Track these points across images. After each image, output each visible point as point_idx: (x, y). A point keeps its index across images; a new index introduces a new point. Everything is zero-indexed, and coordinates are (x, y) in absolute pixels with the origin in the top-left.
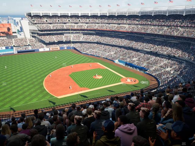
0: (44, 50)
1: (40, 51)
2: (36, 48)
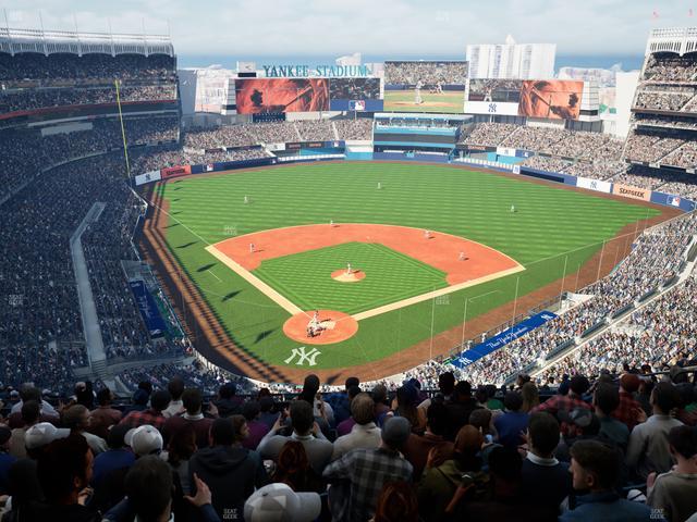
0: (594, 185)
1: (578, 185)
2: (573, 174)
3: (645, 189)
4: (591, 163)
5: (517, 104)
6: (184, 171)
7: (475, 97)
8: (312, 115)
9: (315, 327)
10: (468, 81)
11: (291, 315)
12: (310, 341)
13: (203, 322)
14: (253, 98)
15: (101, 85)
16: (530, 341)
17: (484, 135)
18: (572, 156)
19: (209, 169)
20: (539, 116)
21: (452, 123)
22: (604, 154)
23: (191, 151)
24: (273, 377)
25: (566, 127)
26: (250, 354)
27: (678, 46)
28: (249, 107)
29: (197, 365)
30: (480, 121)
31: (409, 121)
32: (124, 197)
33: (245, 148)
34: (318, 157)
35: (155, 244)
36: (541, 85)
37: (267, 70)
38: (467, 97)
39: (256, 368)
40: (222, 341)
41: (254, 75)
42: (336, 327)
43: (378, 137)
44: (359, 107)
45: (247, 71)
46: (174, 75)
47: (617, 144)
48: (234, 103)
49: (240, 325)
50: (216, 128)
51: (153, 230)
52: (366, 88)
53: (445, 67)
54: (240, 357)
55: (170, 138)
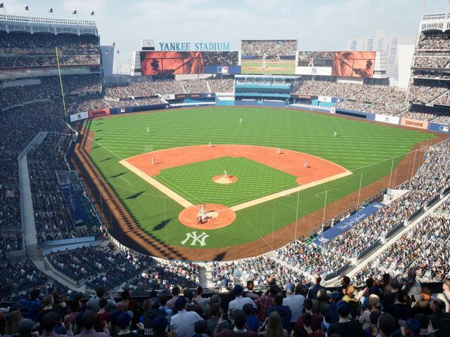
0: (387, 119)
1: (376, 119)
2: (372, 112)
3: (423, 121)
4: (384, 105)
5: (331, 68)
6: (104, 112)
7: (302, 63)
8: (193, 77)
9: (204, 217)
10: (297, 53)
11: (184, 208)
12: (200, 227)
13: (117, 214)
14: (152, 64)
15: (47, 54)
16: (370, 224)
17: (309, 88)
18: (371, 101)
19: (122, 111)
20: (346, 75)
21: (287, 81)
22: (392, 99)
23: (110, 99)
24: (173, 255)
25: (364, 83)
26: (154, 238)
27: (441, 25)
28: (150, 71)
29: (112, 246)
30: (306, 80)
31: (258, 80)
32: (62, 128)
33: (148, 98)
34: (198, 104)
35: (82, 160)
36: (347, 55)
37: (162, 46)
38: (297, 63)
39: (158, 249)
40: (131, 228)
41: (153, 48)
42: (219, 217)
43: (238, 90)
44: (224, 71)
45: (149, 46)
46: (98, 48)
47: (400, 92)
48: (139, 67)
49: (146, 215)
50: (127, 84)
51: (82, 150)
52: (229, 58)
53: (282, 44)
54: (146, 240)
55: (95, 90)
